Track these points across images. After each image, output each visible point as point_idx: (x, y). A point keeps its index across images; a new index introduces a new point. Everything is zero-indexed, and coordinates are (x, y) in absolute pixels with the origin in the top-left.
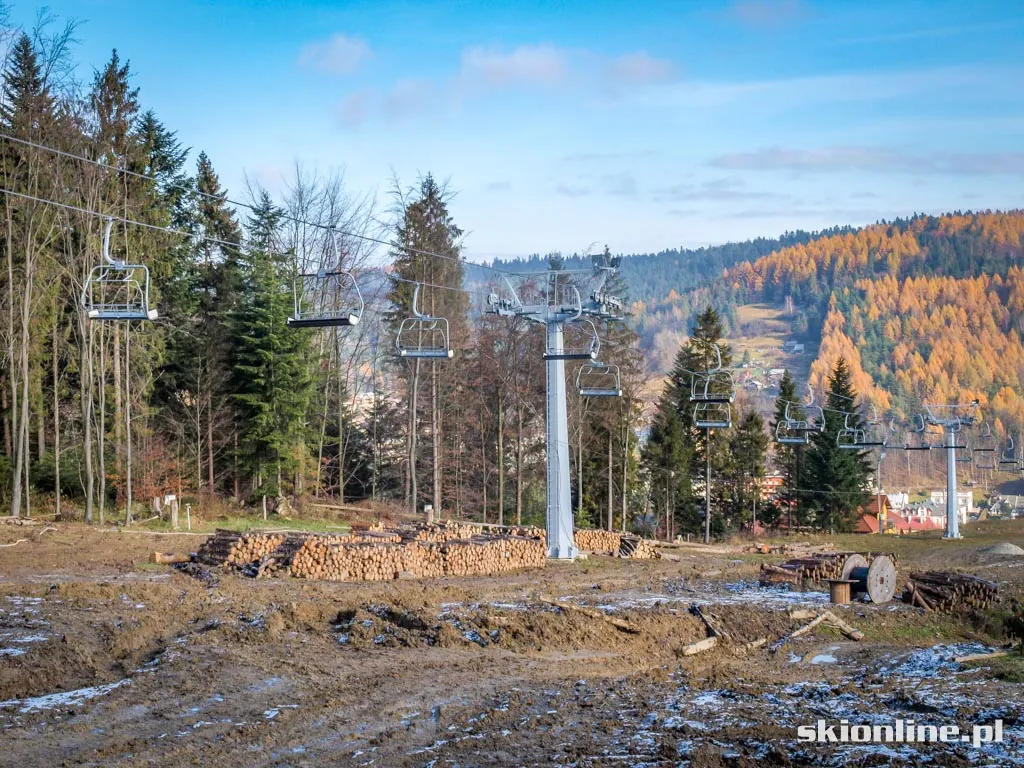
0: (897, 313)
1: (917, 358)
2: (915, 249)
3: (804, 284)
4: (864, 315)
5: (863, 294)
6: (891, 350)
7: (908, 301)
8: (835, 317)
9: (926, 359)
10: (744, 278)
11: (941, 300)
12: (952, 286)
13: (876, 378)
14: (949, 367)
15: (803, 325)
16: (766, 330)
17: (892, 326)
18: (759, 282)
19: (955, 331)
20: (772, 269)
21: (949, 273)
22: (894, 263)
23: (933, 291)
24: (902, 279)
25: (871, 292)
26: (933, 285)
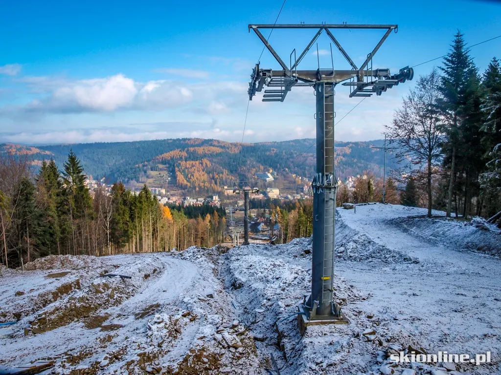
0: (186, 168)
1: (192, 177)
2: (186, 155)
3: (169, 161)
4: (181, 168)
5: (180, 164)
6: (188, 175)
7: (188, 166)
8: (176, 169)
9: (193, 177)
10: (158, 159)
11: (193, 166)
12: (194, 162)
13: (187, 181)
14: (197, 178)
15: (171, 169)
16: (165, 170)
17: (186, 170)
18: (161, 160)
19: (196, 172)
20: (163, 158)
21: (192, 160)
22: (183, 157)
23: (191, 164)
24: (186, 161)
25: (181, 164)
26: (191, 162)
